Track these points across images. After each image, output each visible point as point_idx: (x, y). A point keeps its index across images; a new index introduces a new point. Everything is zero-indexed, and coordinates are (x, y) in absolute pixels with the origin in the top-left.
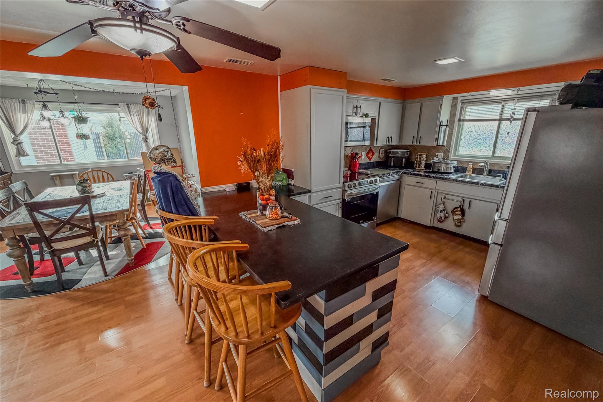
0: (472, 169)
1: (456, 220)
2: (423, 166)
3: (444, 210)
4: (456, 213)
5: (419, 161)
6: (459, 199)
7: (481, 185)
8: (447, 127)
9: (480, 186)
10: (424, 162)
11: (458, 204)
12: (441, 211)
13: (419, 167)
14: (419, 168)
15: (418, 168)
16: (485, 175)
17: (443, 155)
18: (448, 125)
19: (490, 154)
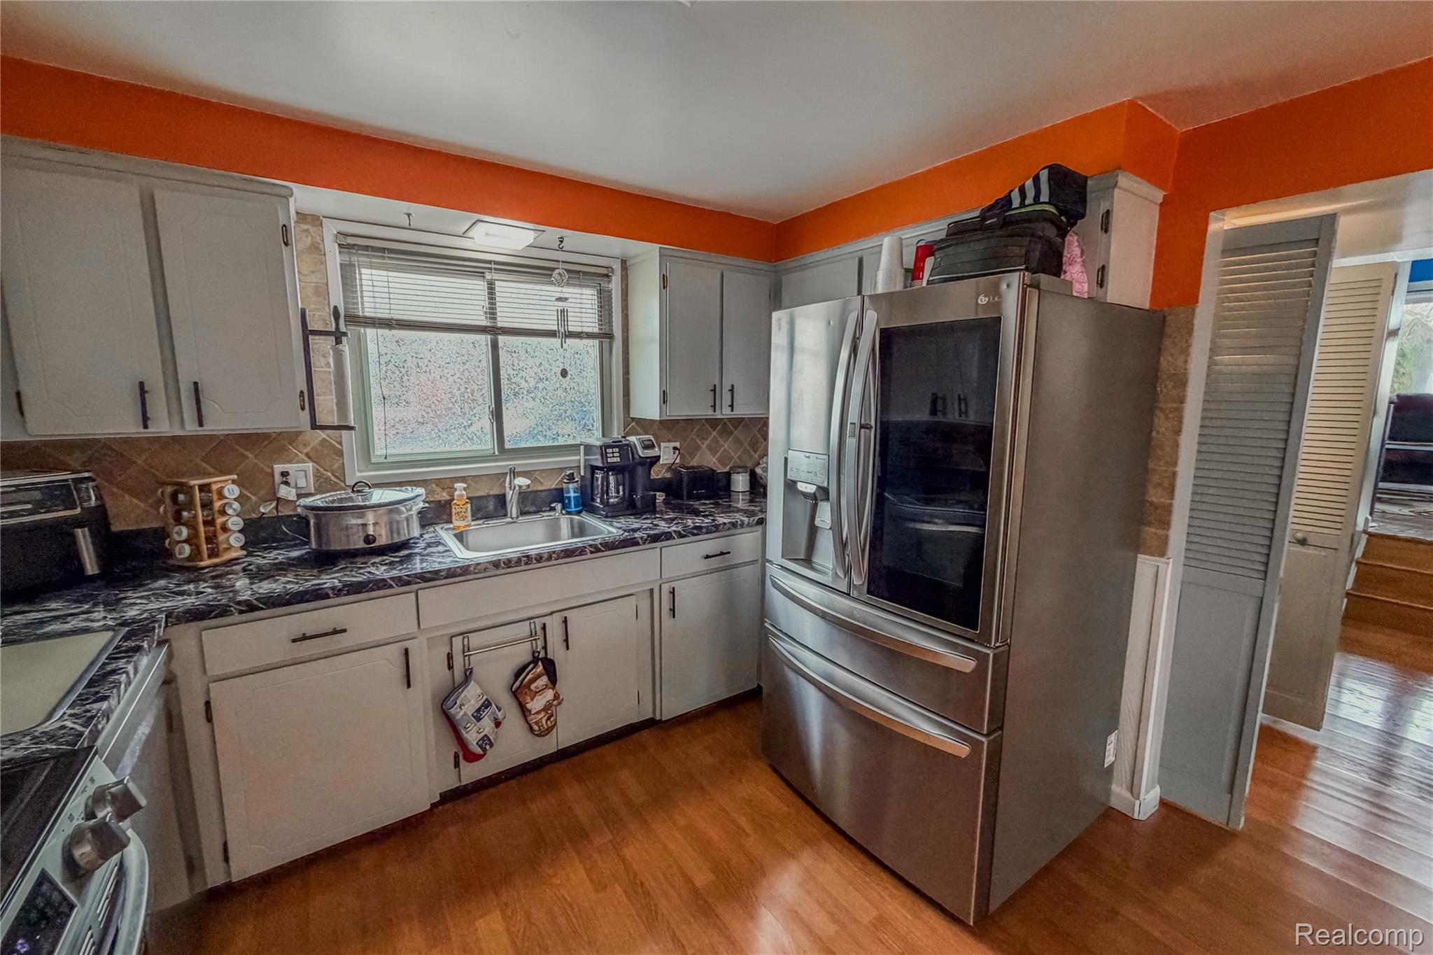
0: (469, 505)
1: (538, 713)
2: (236, 540)
3: (487, 704)
4: (533, 687)
5: (206, 523)
6: (524, 629)
7: (592, 552)
8: (338, 341)
9: (589, 556)
10: (235, 523)
11: (522, 653)
12: (478, 711)
13: (213, 553)
14: (216, 560)
15: (210, 557)
16: (514, 515)
17: (313, 466)
18: (345, 334)
19: (487, 444)
